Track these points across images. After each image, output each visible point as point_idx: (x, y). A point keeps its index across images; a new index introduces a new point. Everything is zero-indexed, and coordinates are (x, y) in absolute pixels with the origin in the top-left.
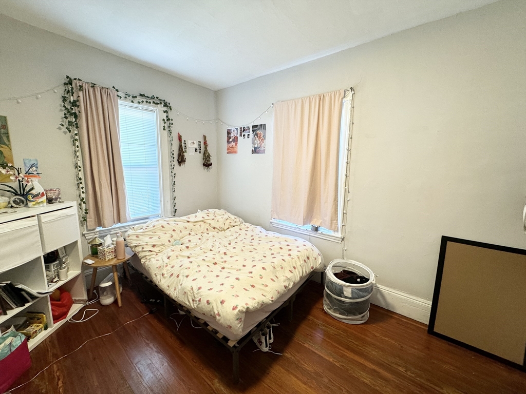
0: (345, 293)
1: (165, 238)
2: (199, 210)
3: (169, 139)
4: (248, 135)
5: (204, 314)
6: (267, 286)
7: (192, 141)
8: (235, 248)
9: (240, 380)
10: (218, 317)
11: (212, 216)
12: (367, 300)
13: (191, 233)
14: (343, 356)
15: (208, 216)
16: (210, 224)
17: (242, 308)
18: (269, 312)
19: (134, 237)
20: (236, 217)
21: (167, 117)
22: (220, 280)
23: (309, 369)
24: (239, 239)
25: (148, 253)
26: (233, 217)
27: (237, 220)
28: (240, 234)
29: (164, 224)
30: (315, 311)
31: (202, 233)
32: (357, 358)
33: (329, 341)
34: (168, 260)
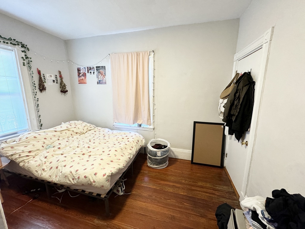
0: (158, 154)
1: (39, 145)
2: (62, 123)
3: (30, 73)
4: (94, 72)
5: (83, 185)
6: (120, 159)
7: (50, 75)
8: (94, 143)
9: (110, 214)
10: (94, 184)
11: (73, 126)
12: (167, 156)
13: (59, 138)
14: (160, 184)
15: (70, 126)
16: (73, 131)
17: (109, 174)
18: (121, 174)
19: (10, 149)
20: (90, 124)
21: (25, 55)
22: (91, 162)
23: (145, 195)
24: (96, 137)
25: (25, 158)
26: (89, 125)
27: (92, 126)
28: (95, 135)
29: (36, 135)
30: (144, 168)
31: (68, 137)
32: (166, 183)
33: (153, 179)
34: (46, 159)
